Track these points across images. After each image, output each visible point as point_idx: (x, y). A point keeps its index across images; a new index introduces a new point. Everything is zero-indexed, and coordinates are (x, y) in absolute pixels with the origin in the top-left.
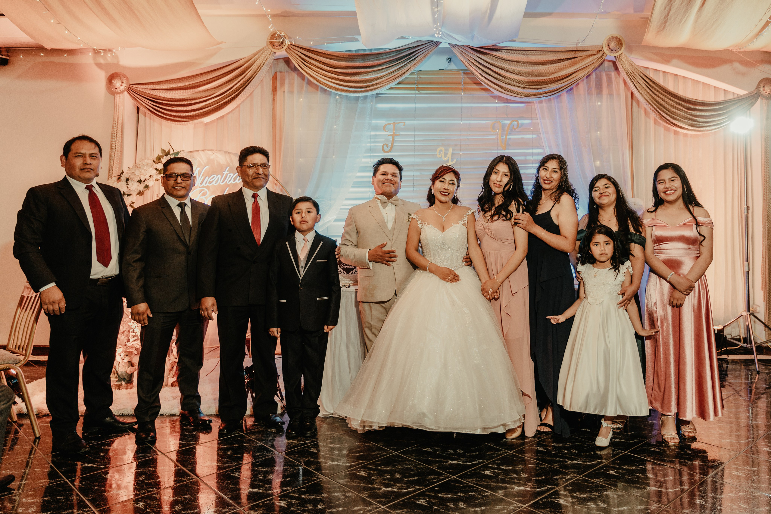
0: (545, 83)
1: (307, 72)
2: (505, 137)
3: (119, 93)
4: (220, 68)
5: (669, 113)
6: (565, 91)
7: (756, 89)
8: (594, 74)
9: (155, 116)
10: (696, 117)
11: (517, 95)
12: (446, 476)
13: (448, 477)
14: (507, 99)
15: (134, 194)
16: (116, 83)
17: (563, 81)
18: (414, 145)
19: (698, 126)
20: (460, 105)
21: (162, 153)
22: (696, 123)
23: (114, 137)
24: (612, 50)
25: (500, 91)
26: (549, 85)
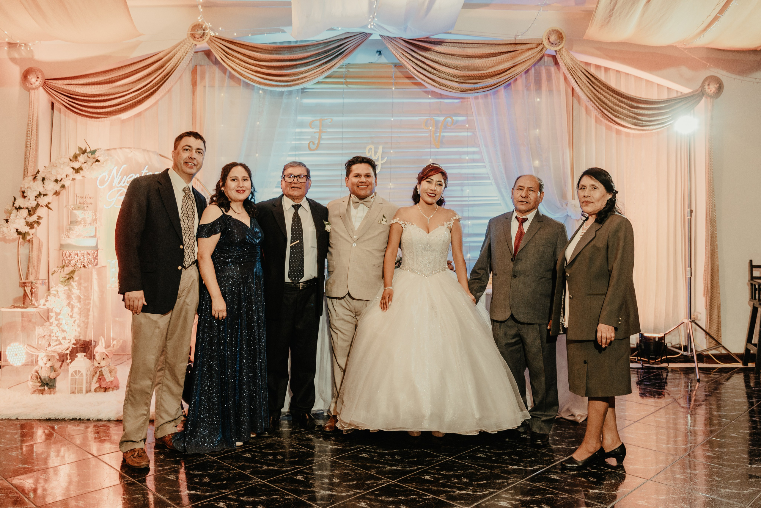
0: (482, 78)
1: (229, 66)
2: (438, 134)
3: (34, 89)
4: (138, 62)
5: (611, 111)
6: (502, 87)
7: (701, 87)
8: (533, 69)
9: (71, 113)
10: (639, 116)
11: (452, 90)
12: (385, 480)
13: (388, 482)
14: (441, 94)
15: (50, 194)
16: (32, 79)
17: (500, 76)
18: (342, 143)
19: (641, 125)
20: (390, 101)
21: (79, 151)
22: (639, 122)
23: (29, 135)
24: (552, 44)
25: (434, 86)
26: (487, 80)
